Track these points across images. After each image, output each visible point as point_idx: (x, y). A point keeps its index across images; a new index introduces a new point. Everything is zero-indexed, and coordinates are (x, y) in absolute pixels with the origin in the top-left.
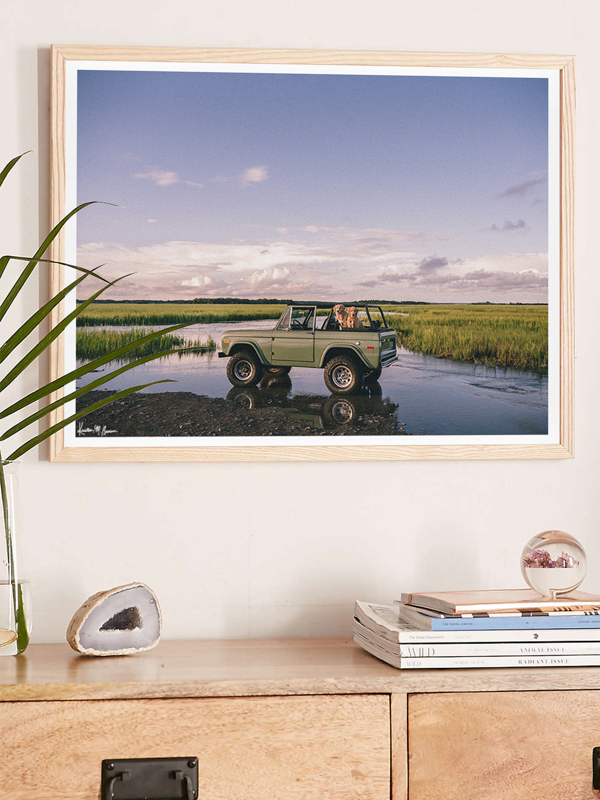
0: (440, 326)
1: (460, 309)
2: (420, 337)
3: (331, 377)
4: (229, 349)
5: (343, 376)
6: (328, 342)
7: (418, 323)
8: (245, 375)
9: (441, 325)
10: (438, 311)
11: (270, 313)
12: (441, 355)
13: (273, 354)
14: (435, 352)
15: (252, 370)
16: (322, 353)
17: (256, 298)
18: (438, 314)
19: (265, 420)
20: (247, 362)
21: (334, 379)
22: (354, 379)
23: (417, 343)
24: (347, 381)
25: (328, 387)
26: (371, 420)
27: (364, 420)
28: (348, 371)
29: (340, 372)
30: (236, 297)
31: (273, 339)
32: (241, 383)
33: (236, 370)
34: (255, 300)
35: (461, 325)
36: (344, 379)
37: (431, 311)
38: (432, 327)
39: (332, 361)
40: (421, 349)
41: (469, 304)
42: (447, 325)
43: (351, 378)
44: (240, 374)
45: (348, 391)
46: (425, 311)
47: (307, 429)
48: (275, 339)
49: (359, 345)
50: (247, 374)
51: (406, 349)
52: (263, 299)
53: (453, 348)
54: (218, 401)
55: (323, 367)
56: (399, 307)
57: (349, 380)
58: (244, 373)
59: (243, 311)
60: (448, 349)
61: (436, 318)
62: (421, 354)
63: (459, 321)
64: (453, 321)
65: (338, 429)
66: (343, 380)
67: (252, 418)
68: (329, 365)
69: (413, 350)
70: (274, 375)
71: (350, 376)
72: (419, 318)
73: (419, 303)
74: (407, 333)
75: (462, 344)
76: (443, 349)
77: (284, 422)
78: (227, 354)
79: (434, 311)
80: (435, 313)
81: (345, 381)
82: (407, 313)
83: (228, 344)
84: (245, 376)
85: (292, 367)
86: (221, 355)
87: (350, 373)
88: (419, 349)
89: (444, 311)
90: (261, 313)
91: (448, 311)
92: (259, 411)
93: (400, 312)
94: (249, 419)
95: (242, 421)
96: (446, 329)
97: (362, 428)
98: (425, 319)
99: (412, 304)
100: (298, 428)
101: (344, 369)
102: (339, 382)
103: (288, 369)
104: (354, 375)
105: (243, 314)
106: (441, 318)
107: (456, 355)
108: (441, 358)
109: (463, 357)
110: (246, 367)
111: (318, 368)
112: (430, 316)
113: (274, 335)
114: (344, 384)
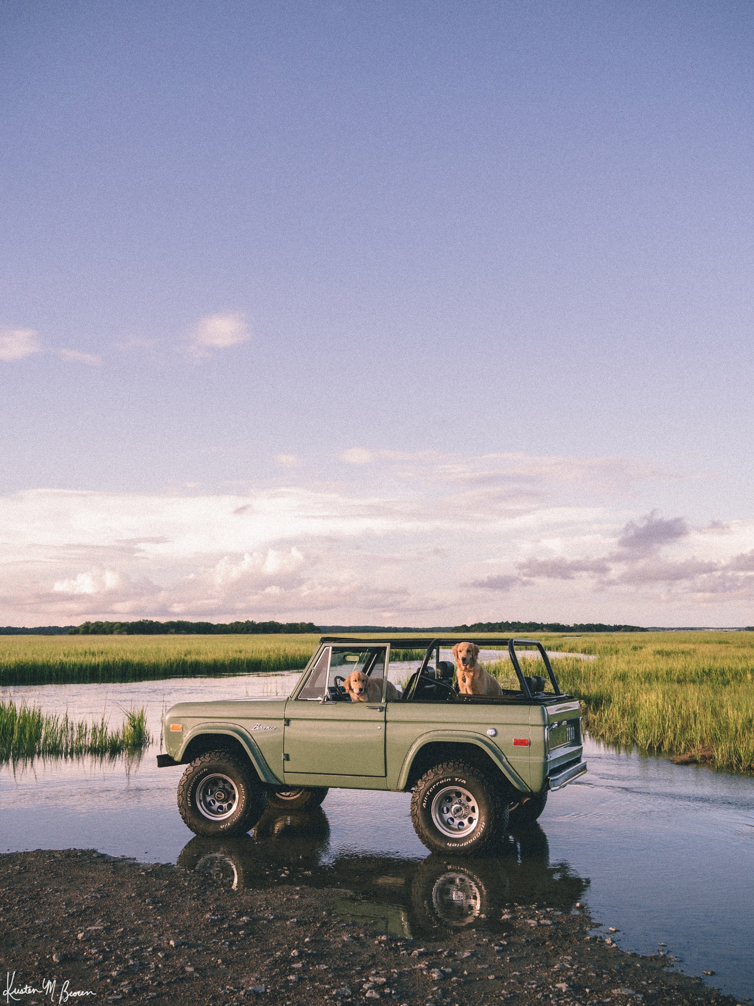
0: (676, 686)
1: (720, 643)
2: (630, 711)
3: (427, 812)
4: (182, 747)
5: (458, 810)
6: (419, 729)
7: (623, 677)
8: (221, 807)
9: (679, 682)
10: (668, 647)
11: (263, 656)
12: (686, 757)
13: (287, 757)
14: (671, 750)
15: (237, 796)
16: (406, 756)
17: (227, 620)
18: (668, 654)
19: (277, 918)
20: (225, 776)
21: (435, 818)
22: (483, 818)
23: (623, 727)
24: (466, 821)
25: (421, 837)
26: (532, 917)
27: (514, 918)
28: (469, 800)
29: (450, 800)
30: (181, 619)
31: (288, 722)
32: (211, 829)
33: (199, 795)
34: (225, 625)
35: (728, 682)
36: (460, 817)
37: (650, 648)
38: (659, 687)
39: (430, 776)
40: (634, 741)
41: (740, 629)
42: (694, 682)
43: (476, 816)
44: (208, 806)
45: (471, 846)
46: (635, 648)
47: (380, 942)
48: (292, 722)
49: (495, 735)
50: (225, 805)
51: (598, 741)
52: (244, 621)
53: (715, 740)
54: (160, 871)
55: (407, 789)
56: (571, 639)
57: (471, 820)
58: (218, 804)
59: (199, 653)
60: (702, 741)
61: (663, 665)
62: (634, 754)
63: (723, 673)
64: (708, 673)
65: (456, 941)
66: (457, 821)
67: (247, 914)
68: (422, 785)
69: (616, 743)
70: (287, 808)
71: (473, 809)
72: (623, 667)
73: (617, 628)
74: (597, 702)
75: (737, 731)
76: (691, 743)
77: (324, 924)
78: (178, 758)
79: (659, 647)
80: (660, 653)
81: (461, 824)
82: (590, 653)
83: (179, 735)
84: (221, 810)
85: (330, 789)
86: (165, 761)
87: (473, 803)
88: (630, 741)
89: (682, 647)
90: (242, 656)
91: (692, 646)
92: (260, 897)
93: (571, 650)
94: (239, 917)
95: (222, 921)
96: (693, 695)
97: (512, 939)
98: (640, 669)
99: (600, 631)
100: (357, 939)
101: (459, 794)
102: (447, 824)
103: (320, 793)
104: (484, 811)
105: (201, 658)
106: (678, 664)
107: (723, 756)
108: (685, 763)
109: (740, 761)
110: (224, 790)
111: (398, 790)
112: (647, 661)
113: (290, 712)
114: (459, 830)
